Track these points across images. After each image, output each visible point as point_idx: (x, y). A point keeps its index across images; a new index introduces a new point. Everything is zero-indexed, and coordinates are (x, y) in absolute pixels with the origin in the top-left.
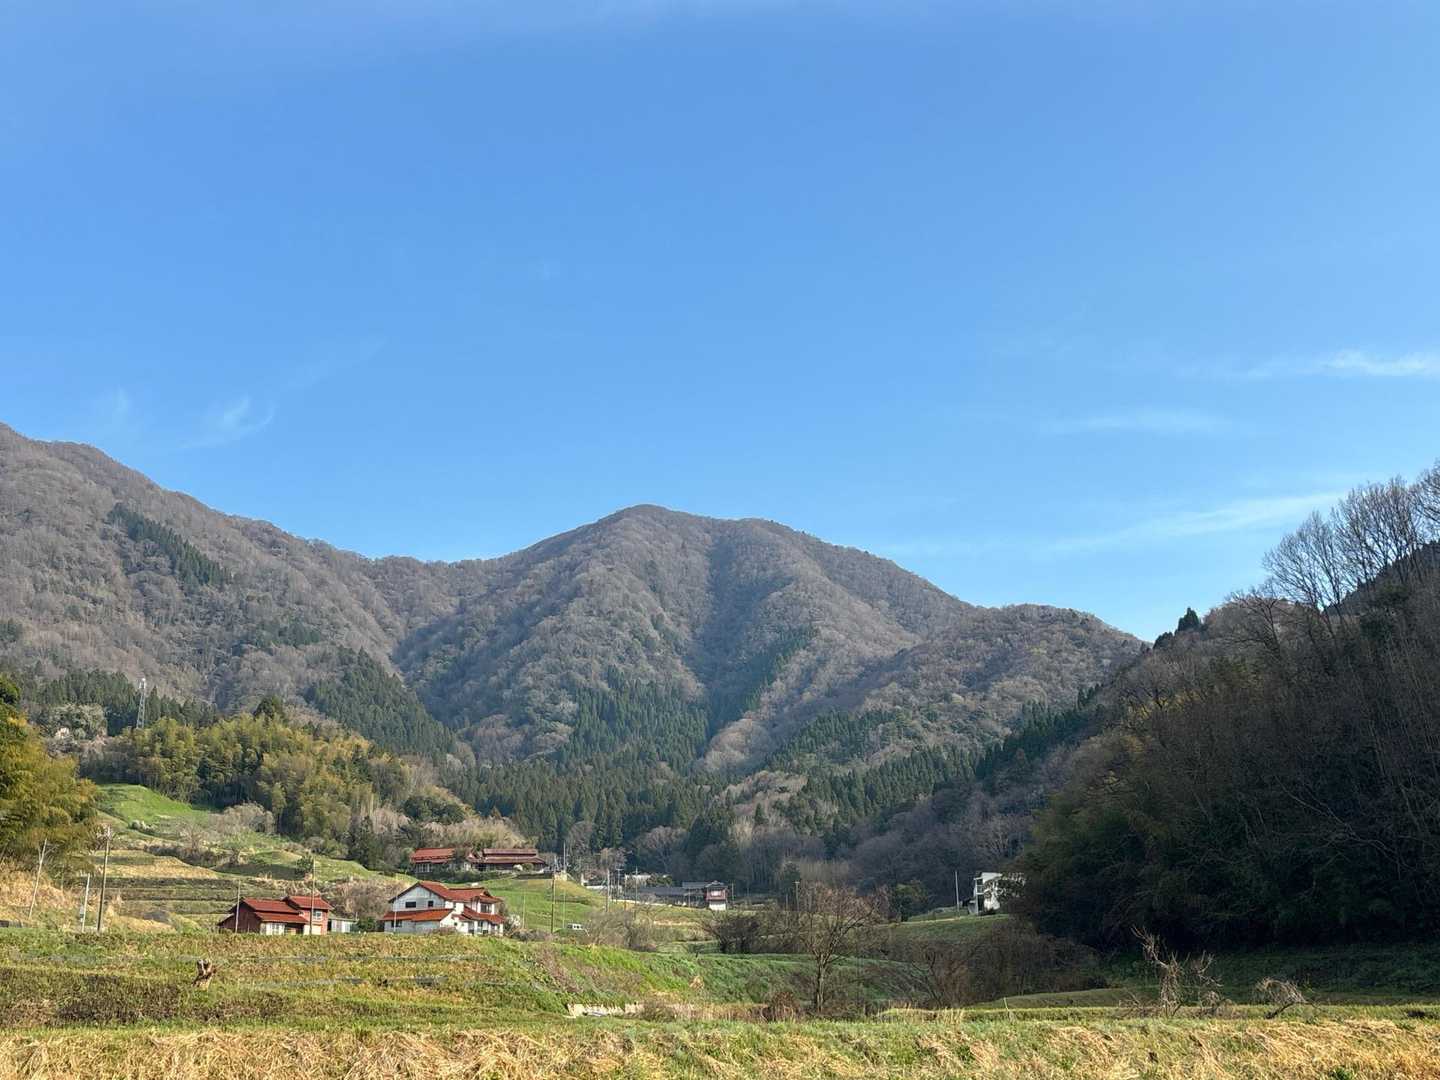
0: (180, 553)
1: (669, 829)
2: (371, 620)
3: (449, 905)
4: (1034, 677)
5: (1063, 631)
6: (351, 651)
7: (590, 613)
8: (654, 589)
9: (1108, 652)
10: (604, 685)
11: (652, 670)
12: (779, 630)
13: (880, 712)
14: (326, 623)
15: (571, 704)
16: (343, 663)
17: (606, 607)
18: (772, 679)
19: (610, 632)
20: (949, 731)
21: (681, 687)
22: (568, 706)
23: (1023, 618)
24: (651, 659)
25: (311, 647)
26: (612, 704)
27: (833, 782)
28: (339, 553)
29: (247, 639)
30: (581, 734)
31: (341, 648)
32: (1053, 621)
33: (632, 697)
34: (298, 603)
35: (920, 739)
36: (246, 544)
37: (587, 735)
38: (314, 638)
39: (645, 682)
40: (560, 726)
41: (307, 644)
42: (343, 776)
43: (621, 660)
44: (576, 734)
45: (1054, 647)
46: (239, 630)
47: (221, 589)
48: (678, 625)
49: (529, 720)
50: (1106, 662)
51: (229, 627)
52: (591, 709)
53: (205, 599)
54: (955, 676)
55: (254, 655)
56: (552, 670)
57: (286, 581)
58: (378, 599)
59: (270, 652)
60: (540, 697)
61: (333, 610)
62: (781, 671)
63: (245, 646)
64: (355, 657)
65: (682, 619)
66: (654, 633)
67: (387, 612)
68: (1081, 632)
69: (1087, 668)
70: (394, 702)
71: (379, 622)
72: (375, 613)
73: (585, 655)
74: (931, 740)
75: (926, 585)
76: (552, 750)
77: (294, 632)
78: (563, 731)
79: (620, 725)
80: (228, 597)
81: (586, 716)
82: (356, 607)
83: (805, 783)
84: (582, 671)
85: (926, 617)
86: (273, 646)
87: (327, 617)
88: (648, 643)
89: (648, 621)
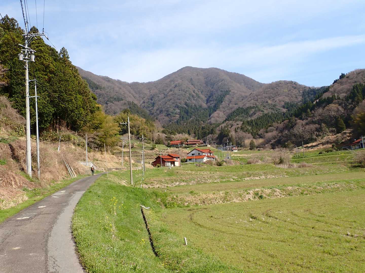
0: (91, 83)
1: (212, 135)
2: (132, 96)
3: (204, 154)
4: (285, 96)
5: (291, 86)
6: (130, 102)
7: (180, 90)
8: (192, 84)
9: (301, 89)
10: (185, 106)
11: (194, 102)
12: (222, 91)
13: (251, 107)
14: (123, 97)
15: (178, 110)
16: (129, 104)
17: (183, 89)
18: (222, 102)
19: (185, 95)
20: (269, 109)
21: (201, 105)
22: (178, 111)
23: (280, 83)
24: (194, 99)
25: (122, 101)
26: (187, 110)
27: (248, 122)
28: (122, 82)
29: (108, 101)
30: (181, 117)
31: (128, 101)
32: (287, 84)
33: (191, 108)
34: (116, 93)
35: (263, 111)
36: (104, 81)
37: (183, 117)
38: (122, 100)
39: (193, 105)
40: (177, 115)
41: (121, 101)
42: (148, 126)
43: (188, 100)
44: (180, 117)
45: (289, 89)
46: (106, 99)
47: (101, 90)
48: (199, 92)
49: (169, 115)
50: (301, 92)
51: (104, 98)
52: (183, 111)
53: (98, 93)
54: (267, 97)
55: (110, 104)
56: (173, 103)
57: (113, 88)
58: (132, 91)
59: (113, 103)
60: (171, 110)
61: (124, 94)
62: (224, 100)
63: (108, 102)
64: (131, 103)
65: (199, 91)
66: (194, 94)
67: (134, 94)
68: (294, 86)
69: (297, 93)
70: (141, 112)
71: (134, 96)
72: (132, 94)
73: (180, 100)
74: (266, 112)
75: (252, 79)
76: (175, 121)
77: (118, 99)
78: (178, 116)
79: (189, 114)
80: (103, 92)
81: (182, 113)
82: (128, 93)
83: (242, 123)
84: (180, 103)
85: (253, 86)
86: (114, 102)
87: (123, 95)
88: (193, 96)
89: (192, 91)
